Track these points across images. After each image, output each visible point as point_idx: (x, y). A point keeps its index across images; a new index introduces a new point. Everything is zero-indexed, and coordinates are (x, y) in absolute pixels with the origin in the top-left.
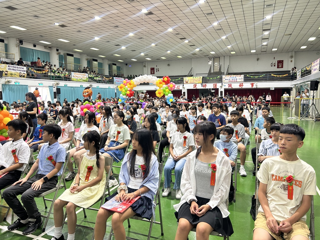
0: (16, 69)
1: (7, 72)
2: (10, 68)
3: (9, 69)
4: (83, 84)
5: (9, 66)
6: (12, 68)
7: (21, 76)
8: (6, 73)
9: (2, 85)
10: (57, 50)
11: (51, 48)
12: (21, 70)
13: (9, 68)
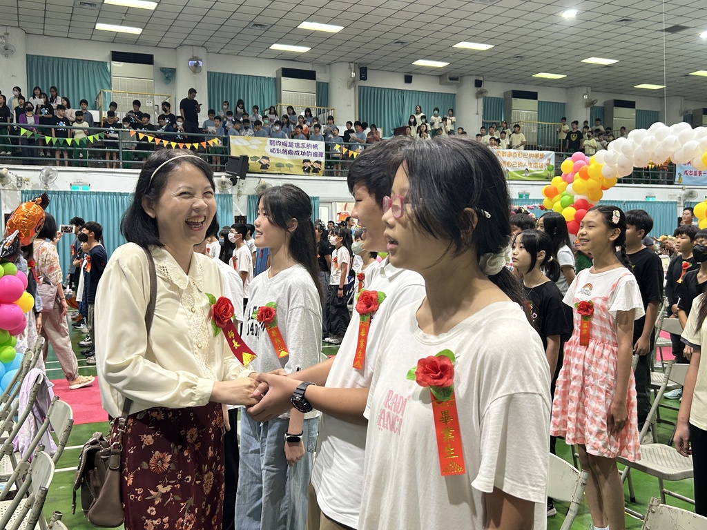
0: (294, 149)
1: (267, 158)
2: (276, 147)
3: (272, 151)
4: (529, 189)
5: (272, 143)
6: (281, 148)
7: (307, 170)
8: (265, 162)
9: (249, 196)
10: (478, 84)
11: (456, 79)
12: (308, 153)
13: (272, 147)
